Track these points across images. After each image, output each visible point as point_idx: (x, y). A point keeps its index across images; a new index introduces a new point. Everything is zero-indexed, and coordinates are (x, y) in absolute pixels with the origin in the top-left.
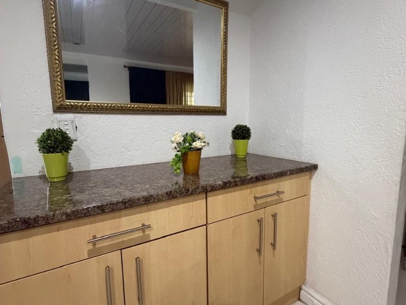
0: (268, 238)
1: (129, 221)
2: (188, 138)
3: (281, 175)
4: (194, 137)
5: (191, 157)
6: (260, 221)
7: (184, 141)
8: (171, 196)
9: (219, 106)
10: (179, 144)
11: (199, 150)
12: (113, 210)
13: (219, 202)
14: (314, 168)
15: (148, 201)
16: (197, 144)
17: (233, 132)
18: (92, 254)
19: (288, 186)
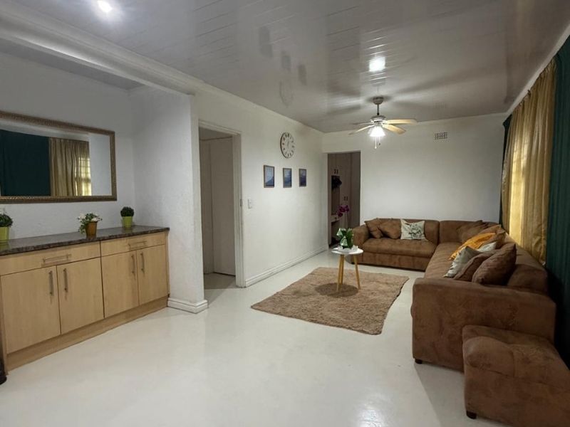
0: (139, 265)
1: (60, 253)
2: (89, 217)
3: (145, 233)
4: (92, 216)
5: (90, 225)
6: (133, 257)
7: (87, 218)
8: (81, 242)
9: (111, 195)
10: (83, 220)
11: (96, 222)
12: (54, 247)
13: (107, 246)
14: (168, 229)
15: (70, 244)
16: (94, 219)
17: (121, 212)
18: (44, 266)
19: (150, 239)
